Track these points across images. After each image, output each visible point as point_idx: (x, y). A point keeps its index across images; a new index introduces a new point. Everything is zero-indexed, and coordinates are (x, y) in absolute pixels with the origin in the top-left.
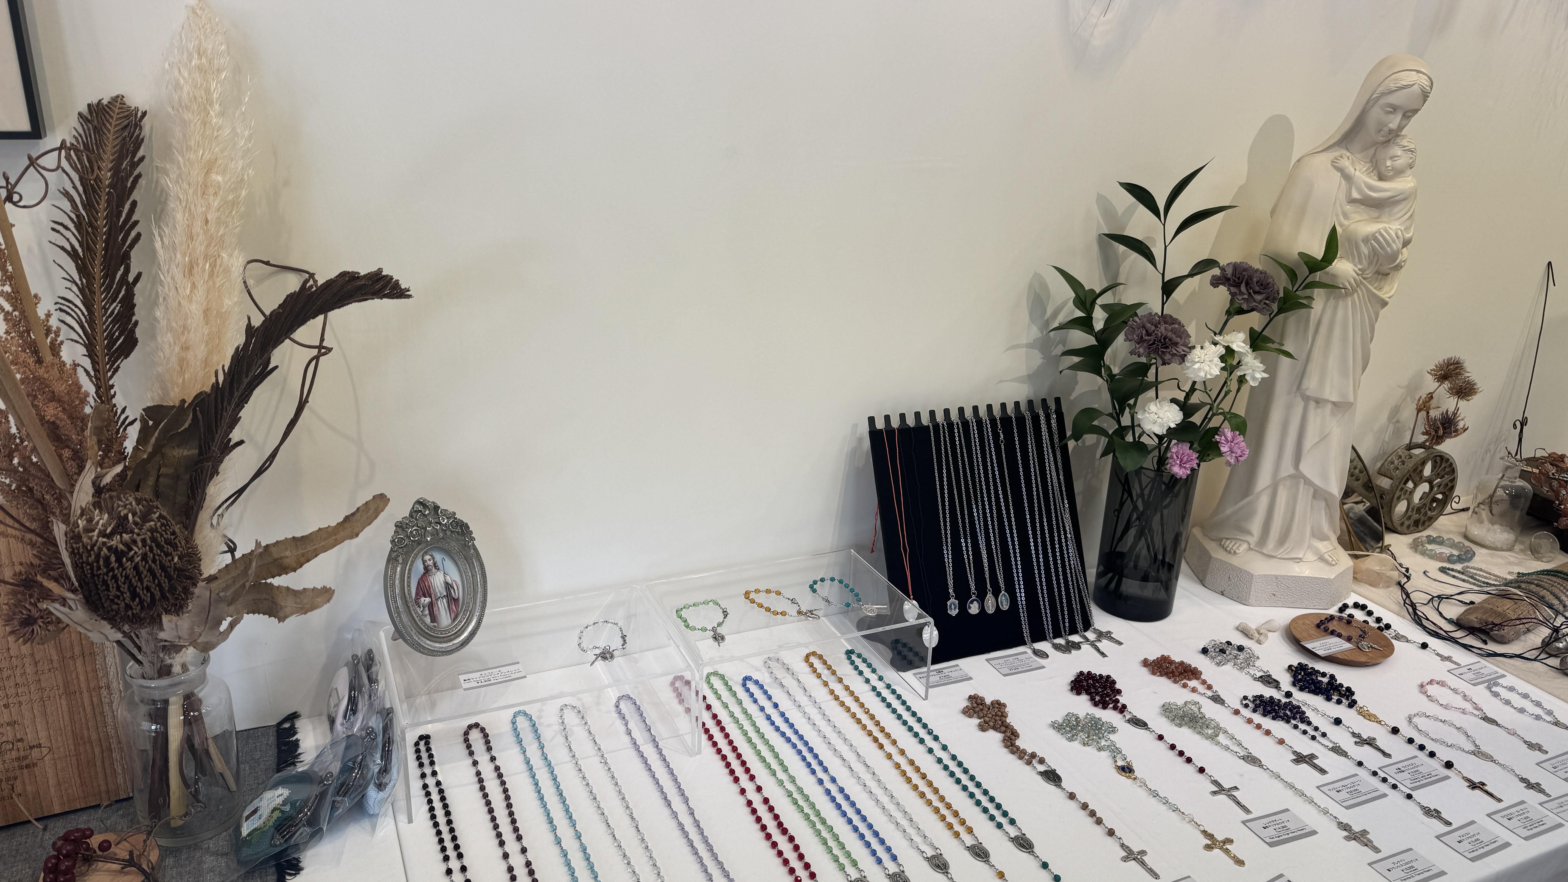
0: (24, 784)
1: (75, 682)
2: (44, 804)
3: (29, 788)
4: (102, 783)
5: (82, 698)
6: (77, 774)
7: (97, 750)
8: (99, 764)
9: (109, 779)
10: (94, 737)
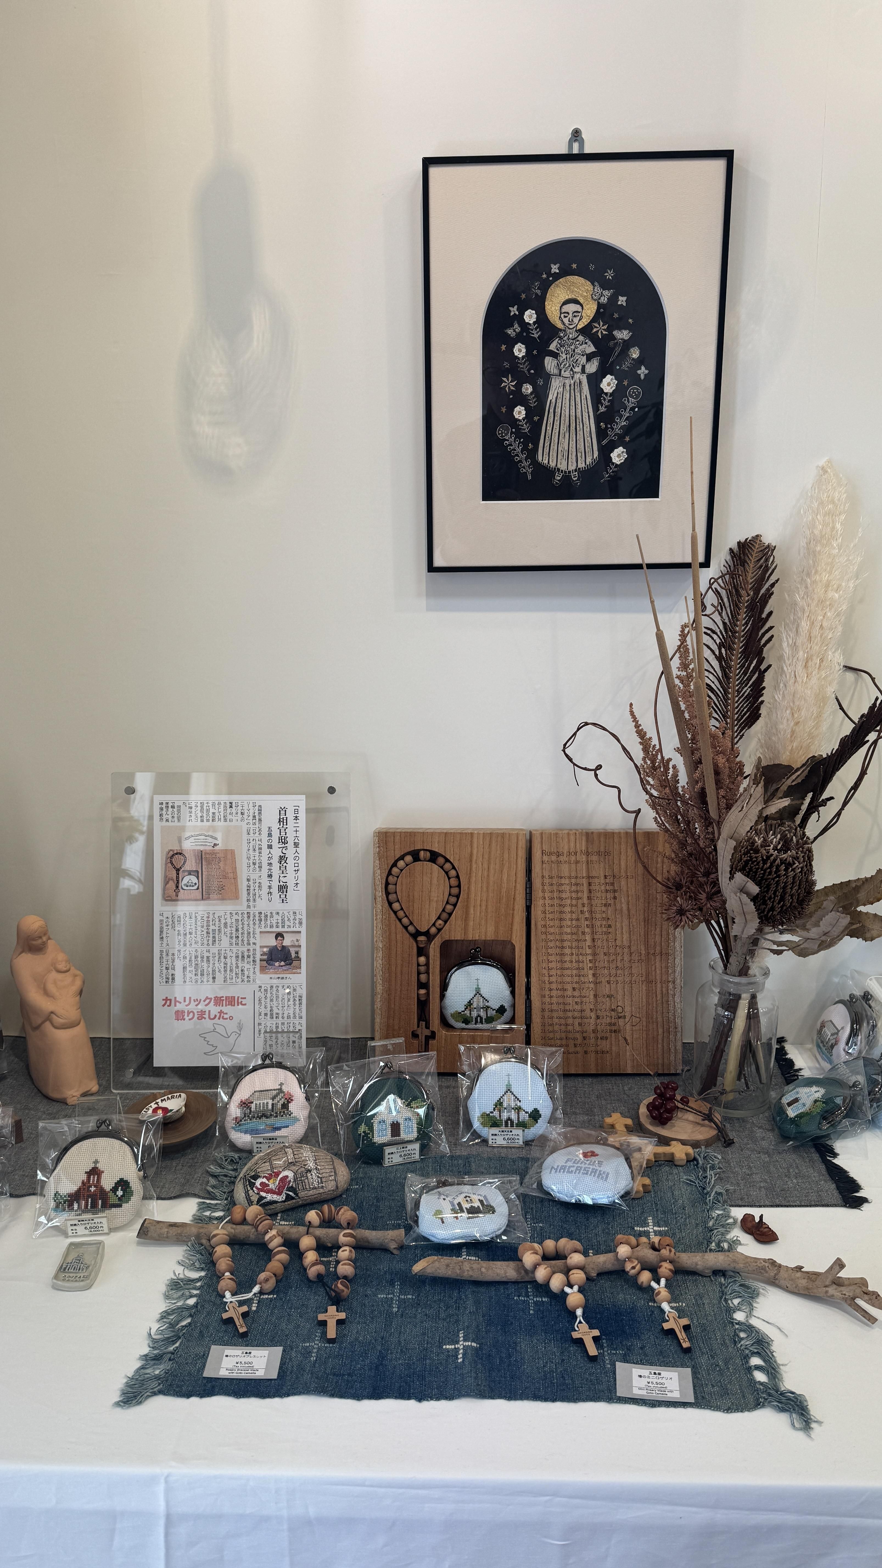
0: (611, 1044)
1: (653, 973)
2: (621, 1063)
3: (614, 1048)
4: (660, 1057)
5: (656, 987)
6: (645, 1046)
7: (660, 1031)
8: (660, 1041)
9: (665, 1055)
10: (660, 1019)
